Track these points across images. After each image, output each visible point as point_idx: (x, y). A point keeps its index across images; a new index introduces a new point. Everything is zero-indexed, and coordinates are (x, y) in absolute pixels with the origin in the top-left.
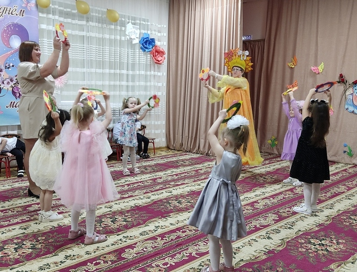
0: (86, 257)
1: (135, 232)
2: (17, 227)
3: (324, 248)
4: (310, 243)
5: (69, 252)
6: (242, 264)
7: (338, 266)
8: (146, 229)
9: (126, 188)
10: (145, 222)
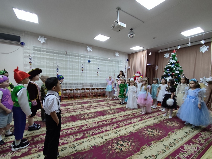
1: (116, 115)
2: (88, 110)
3: (172, 124)
6: (146, 126)
8: (119, 114)
9: (115, 103)
10: (119, 112)
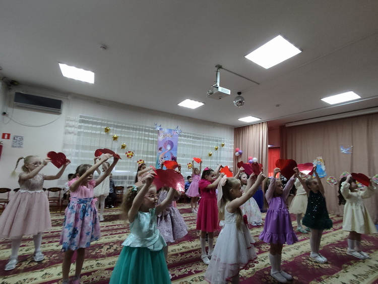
0: (191, 249)
3: (318, 265)
4: (309, 260)
5: (184, 245)
7: (326, 278)
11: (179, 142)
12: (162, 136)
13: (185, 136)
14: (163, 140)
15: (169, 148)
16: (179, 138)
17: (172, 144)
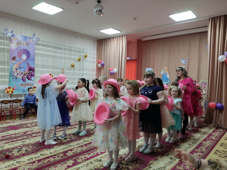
1: (74, 144)
8: (79, 142)
11: (36, 52)
12: (16, 44)
13: (44, 45)
14: (17, 49)
15: (24, 57)
16: (37, 46)
17: (28, 53)
